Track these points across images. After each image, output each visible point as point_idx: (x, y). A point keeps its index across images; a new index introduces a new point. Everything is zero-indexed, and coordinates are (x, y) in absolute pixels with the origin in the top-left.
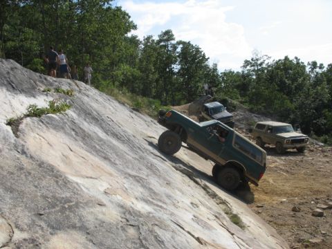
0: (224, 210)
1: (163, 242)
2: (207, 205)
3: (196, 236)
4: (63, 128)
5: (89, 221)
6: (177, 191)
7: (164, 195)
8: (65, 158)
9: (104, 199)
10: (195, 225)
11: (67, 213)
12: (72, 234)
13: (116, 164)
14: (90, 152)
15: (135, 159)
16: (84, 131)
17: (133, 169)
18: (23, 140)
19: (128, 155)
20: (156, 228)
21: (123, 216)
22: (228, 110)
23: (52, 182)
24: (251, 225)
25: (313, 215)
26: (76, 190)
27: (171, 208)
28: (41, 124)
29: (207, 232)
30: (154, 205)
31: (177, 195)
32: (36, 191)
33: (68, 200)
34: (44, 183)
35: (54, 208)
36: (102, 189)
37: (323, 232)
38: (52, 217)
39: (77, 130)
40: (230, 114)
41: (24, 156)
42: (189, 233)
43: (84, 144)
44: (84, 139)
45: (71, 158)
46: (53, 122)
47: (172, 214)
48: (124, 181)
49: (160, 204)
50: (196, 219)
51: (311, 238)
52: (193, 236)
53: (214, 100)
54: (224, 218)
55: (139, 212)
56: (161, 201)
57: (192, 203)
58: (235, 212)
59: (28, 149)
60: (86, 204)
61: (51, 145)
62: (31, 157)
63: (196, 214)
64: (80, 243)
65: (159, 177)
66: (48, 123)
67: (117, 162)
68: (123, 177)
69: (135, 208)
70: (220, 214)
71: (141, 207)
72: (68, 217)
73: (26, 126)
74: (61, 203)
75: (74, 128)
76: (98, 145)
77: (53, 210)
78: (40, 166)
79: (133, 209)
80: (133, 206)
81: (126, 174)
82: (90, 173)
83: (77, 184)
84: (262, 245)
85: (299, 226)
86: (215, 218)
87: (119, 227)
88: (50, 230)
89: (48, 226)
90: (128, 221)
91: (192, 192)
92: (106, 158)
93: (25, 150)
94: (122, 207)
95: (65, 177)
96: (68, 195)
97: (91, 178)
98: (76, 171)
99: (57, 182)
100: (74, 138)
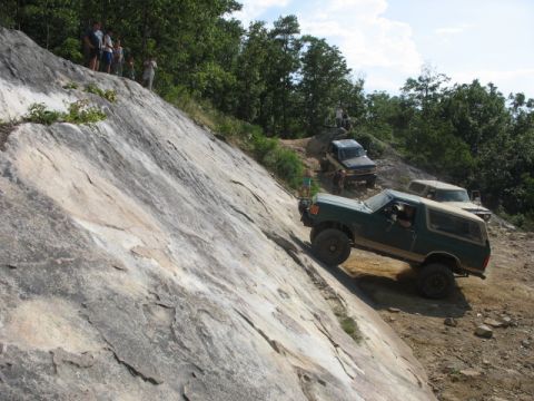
0: (335, 309)
1: (210, 338)
2: (305, 297)
3: (271, 338)
4: (84, 147)
5: (93, 289)
6: (258, 268)
7: (233, 271)
8: (77, 193)
9: (127, 262)
10: (276, 323)
11: (58, 272)
12: (57, 303)
13: (162, 213)
14: (122, 189)
15: (199, 210)
16: (121, 157)
17: (191, 224)
18: (11, 155)
19: (189, 202)
20: (204, 318)
21: (152, 290)
22: (369, 155)
23: (45, 223)
24: (373, 337)
25: (476, 334)
26: (83, 241)
27: (241, 292)
28: (48, 135)
29: (292, 335)
30: (213, 282)
31: (258, 275)
32: (13, 232)
33: (63, 253)
34: (30, 223)
35: (37, 260)
36: (128, 247)
37: (486, 362)
38: (31, 274)
39: (108, 153)
40: (371, 162)
41: (7, 179)
42: (260, 332)
43: (115, 175)
44: (116, 168)
45: (86, 192)
46: (70, 136)
47: (239, 300)
48: (170, 240)
49: (223, 282)
50: (280, 315)
51: (465, 369)
52: (267, 338)
53: (350, 137)
54: (329, 320)
55: (183, 289)
56: (225, 278)
57: (280, 291)
58: (350, 315)
59: (16, 170)
60: (95, 264)
61: (57, 169)
62: (19, 182)
63: (281, 307)
64: (67, 319)
65: (233, 243)
66: (61, 137)
67: (166, 210)
68: (169, 234)
69: (178, 282)
70: (324, 313)
71: (189, 282)
72: (57, 278)
73: (20, 136)
74: (51, 255)
75: (104, 149)
76: (139, 180)
77: (34, 264)
78: (30, 197)
79: (173, 283)
80: (174, 278)
81: (175, 229)
82: (114, 220)
83: (88, 232)
84: (382, 368)
85: (451, 348)
86: (312, 317)
87: (141, 305)
88: (21, 292)
89: (20, 286)
90: (158, 298)
91: (286, 274)
92: (147, 202)
93: (11, 171)
94: (155, 277)
95: (69, 220)
96: (67, 246)
97: (114, 227)
98: (91, 214)
99: (53, 225)
100: (100, 164)
